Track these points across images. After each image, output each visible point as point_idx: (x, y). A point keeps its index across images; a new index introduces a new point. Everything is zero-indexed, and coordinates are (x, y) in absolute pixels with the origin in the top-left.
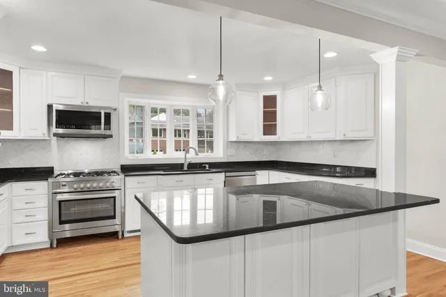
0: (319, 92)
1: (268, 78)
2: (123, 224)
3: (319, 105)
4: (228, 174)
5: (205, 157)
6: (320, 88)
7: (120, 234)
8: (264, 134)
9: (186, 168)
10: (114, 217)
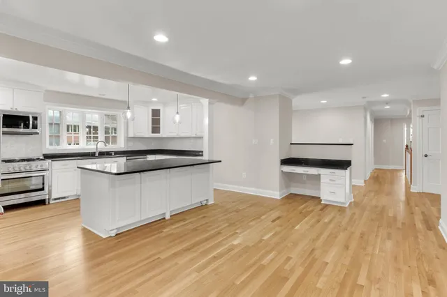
0: (177, 115)
1: (154, 100)
2: (50, 193)
3: (177, 121)
4: (128, 158)
5: (111, 147)
6: (178, 113)
7: (47, 201)
8: (153, 132)
9: (97, 155)
10: (43, 189)
